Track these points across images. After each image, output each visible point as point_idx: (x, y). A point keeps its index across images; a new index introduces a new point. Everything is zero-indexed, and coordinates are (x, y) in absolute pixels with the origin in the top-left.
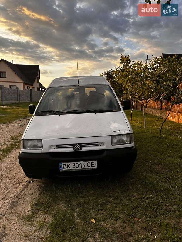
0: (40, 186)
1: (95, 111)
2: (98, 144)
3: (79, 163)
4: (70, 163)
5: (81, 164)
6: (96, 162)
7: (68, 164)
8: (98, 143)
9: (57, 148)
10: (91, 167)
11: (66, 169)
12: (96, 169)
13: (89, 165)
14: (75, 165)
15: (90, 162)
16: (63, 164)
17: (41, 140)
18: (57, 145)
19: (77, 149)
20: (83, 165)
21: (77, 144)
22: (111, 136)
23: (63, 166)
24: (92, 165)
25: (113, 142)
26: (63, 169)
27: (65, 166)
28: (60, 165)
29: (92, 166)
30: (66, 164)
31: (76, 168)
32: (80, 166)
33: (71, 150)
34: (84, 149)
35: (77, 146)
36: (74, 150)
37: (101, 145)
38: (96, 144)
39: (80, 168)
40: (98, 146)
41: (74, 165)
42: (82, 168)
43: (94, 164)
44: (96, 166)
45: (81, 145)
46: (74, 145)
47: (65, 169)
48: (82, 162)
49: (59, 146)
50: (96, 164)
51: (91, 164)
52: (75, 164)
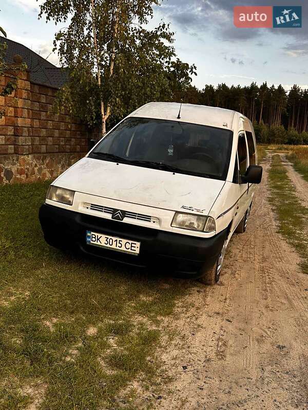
2: (150, 219)
3: (114, 239)
4: (101, 235)
5: (116, 240)
6: (138, 244)
7: (100, 235)
8: (150, 217)
9: (91, 209)
10: (129, 250)
11: (95, 243)
12: (137, 255)
13: (128, 246)
14: (108, 240)
15: (130, 242)
16: (92, 233)
17: (73, 192)
18: (92, 204)
19: (118, 218)
20: (119, 243)
21: (119, 210)
22: (174, 212)
23: (92, 237)
24: (133, 248)
26: (92, 242)
27: (95, 238)
28: (89, 234)
29: (131, 250)
30: (96, 234)
31: (108, 245)
32: (114, 243)
33: (109, 216)
34: (126, 220)
35: (119, 213)
36: (112, 218)
37: (154, 222)
38: (147, 218)
39: (114, 246)
40: (150, 221)
41: (106, 240)
42: (118, 248)
43: (135, 248)
44: (137, 251)
45: (124, 214)
46: (114, 211)
48: (119, 239)
49: (94, 207)
50: (139, 247)
51: (132, 246)
52: (108, 238)
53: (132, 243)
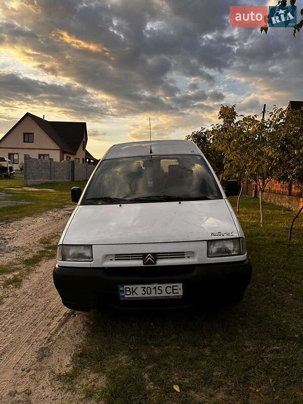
0: (87, 324)
1: (180, 199)
2: (184, 255)
3: (152, 286)
4: (137, 286)
5: (155, 287)
6: (180, 286)
7: (134, 287)
8: (184, 252)
9: (115, 260)
10: (172, 294)
11: (131, 296)
12: (181, 297)
13: (169, 290)
14: (145, 290)
15: (171, 285)
16: (125, 286)
17: (90, 246)
18: (116, 255)
19: (150, 262)
20: (159, 289)
21: (149, 254)
22: (206, 242)
23: (126, 291)
24: (175, 291)
25: (210, 251)
26: (126, 296)
27: (129, 291)
28: (121, 289)
29: (173, 293)
30: (130, 287)
31: (147, 295)
32: (153, 291)
33: (139, 263)
34: (160, 262)
35: (149, 256)
36: (144, 264)
37: (189, 257)
38: (181, 255)
39: (153, 295)
40: (184, 257)
41: (143, 290)
42: (158, 295)
43: (177, 290)
44: (181, 293)
45: (156, 256)
46: (143, 256)
47: (128, 296)
48: (157, 285)
49: (119, 257)
50: (182, 290)
51: (173, 290)
52: (145, 288)
53: (173, 286)
